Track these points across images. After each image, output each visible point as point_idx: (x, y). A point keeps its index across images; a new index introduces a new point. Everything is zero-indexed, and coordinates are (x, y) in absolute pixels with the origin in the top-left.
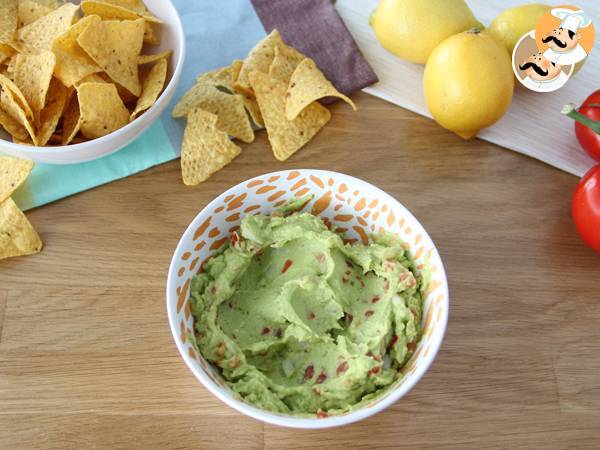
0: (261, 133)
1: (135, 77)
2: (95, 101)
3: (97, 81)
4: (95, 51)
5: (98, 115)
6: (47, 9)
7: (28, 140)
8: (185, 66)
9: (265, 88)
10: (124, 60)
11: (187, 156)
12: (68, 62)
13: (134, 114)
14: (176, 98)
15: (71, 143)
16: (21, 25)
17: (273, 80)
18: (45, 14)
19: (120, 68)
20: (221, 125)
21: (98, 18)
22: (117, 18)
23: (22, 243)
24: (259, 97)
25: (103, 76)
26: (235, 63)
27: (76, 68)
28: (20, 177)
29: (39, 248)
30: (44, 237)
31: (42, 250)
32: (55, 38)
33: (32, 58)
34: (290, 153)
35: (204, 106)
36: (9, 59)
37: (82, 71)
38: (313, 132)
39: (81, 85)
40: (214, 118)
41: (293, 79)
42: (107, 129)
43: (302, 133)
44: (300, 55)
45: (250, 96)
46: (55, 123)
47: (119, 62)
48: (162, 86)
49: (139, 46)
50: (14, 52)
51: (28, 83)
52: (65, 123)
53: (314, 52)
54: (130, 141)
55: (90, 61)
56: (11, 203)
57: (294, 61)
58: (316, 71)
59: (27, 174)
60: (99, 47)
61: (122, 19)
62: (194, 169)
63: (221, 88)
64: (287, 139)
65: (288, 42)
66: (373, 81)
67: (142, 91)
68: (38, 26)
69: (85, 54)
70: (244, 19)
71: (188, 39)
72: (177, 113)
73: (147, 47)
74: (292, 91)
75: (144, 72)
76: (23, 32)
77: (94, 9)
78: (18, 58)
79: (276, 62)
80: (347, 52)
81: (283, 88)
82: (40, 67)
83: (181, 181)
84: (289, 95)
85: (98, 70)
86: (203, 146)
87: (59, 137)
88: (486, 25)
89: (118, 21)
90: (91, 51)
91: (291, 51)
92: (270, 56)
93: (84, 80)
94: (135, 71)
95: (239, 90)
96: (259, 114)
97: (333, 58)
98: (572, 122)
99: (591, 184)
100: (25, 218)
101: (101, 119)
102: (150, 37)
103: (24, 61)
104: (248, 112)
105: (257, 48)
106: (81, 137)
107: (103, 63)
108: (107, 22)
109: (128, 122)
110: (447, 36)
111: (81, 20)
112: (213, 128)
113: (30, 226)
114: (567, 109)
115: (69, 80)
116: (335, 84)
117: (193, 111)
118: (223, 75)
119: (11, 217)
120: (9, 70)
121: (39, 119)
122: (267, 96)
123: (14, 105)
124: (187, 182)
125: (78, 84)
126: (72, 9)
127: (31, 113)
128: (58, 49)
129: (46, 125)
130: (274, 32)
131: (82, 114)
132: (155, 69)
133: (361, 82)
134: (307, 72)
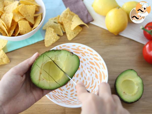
0: (64, 33)
1: (33, 19)
2: (23, 25)
3: (24, 20)
4: (23, 13)
5: (24, 29)
6: (11, 2)
7: (6, 35)
8: (46, 17)
9: (66, 22)
10: (30, 15)
11: (46, 39)
12: (16, 15)
13: (33, 29)
14: (43, 25)
15: (17, 36)
16: (5, 6)
17: (68, 20)
18: (11, 4)
19: (29, 17)
20: (55, 31)
21: (24, 5)
22: (29, 5)
23: (5, 61)
24: (64, 24)
25: (25, 19)
26: (58, 16)
27: (18, 17)
28: (4, 44)
29: (9, 62)
30: (10, 60)
31: (10, 62)
32: (13, 9)
33: (7, 15)
34: (72, 38)
35: (50, 27)
36: (1, 15)
37: (20, 18)
38: (78, 33)
39: (19, 22)
40: (53, 30)
41: (73, 20)
42: (26, 32)
43: (75, 34)
44: (74, 14)
45: (62, 24)
46: (13, 31)
47: (29, 16)
48: (40, 22)
49: (34, 12)
50: (3, 13)
51: (6, 21)
52: (16, 31)
53: (78, 13)
54: (32, 35)
55: (22, 15)
56: (2, 51)
57: (73, 15)
58: (78, 18)
59: (6, 44)
60: (24, 12)
61: (30, 5)
62: (48, 42)
63: (55, 22)
64: (71, 35)
65: (71, 11)
66: (93, 20)
67: (35, 23)
68: (9, 6)
69: (20, 14)
70: (60, 5)
71: (46, 10)
72: (44, 28)
73: (36, 12)
74: (72, 23)
75: (35, 18)
76: (5, 8)
77: (23, 2)
78: (4, 15)
79: (68, 16)
80: (86, 13)
81: (70, 22)
82: (9, 17)
83: (44, 45)
84: (71, 24)
85: (24, 18)
86: (50, 37)
87: (14, 35)
88: (121, 6)
89: (29, 6)
90: (22, 13)
91: (72, 13)
92: (67, 14)
93: (20, 20)
94: (33, 18)
95: (59, 23)
96: (64, 29)
97: (83, 15)
98: (142, 30)
99: (147, 46)
100: (5, 55)
101: (25, 30)
102: (37, 9)
103: (5, 15)
104: (61, 28)
105: (64, 12)
106: (19, 34)
107: (25, 16)
108: (26, 6)
109: (31, 31)
110: (111, 9)
111: (20, 5)
112: (53, 32)
113: (7, 57)
114: (141, 27)
115: (17, 20)
116: (83, 21)
117: (47, 28)
118: (55, 19)
119: (2, 54)
120: (2, 17)
121: (9, 30)
122: (66, 24)
123: (3, 27)
124: (46, 46)
125: (19, 21)
126: (17, 2)
127: (7, 28)
128: (14, 12)
129: (11, 31)
130: (68, 8)
131: (20, 29)
132: (38, 17)
133: (90, 21)
134: (76, 18)
